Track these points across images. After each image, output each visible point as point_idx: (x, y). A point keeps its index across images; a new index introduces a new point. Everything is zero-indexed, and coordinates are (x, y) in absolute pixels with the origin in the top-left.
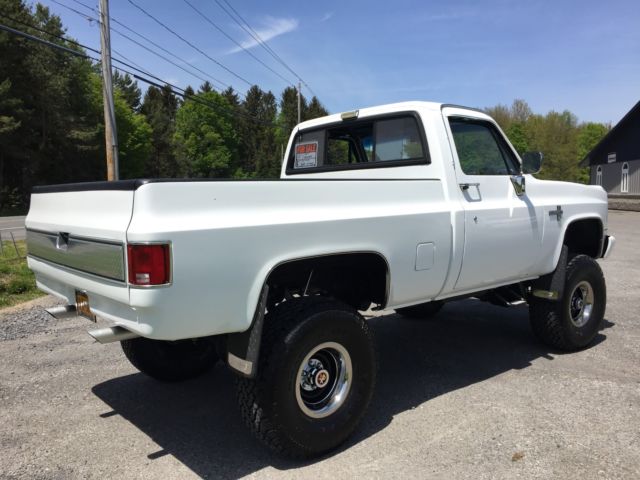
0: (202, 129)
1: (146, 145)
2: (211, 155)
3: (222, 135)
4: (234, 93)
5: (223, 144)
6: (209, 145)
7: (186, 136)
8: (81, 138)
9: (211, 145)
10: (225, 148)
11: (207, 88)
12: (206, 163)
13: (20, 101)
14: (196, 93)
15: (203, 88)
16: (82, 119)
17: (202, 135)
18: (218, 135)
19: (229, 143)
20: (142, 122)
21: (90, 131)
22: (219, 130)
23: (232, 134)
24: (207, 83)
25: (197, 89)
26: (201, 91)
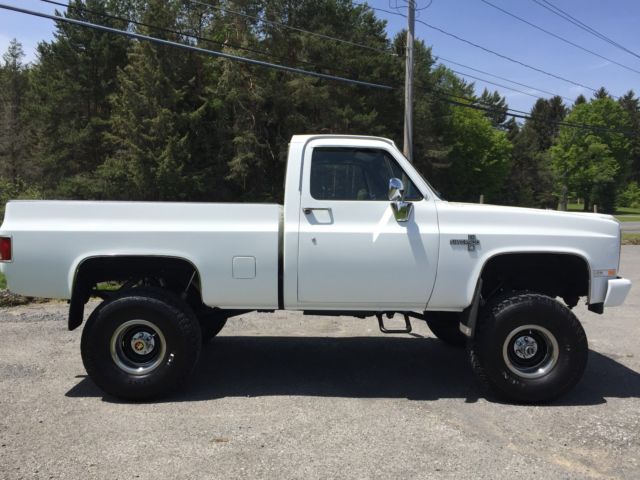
0: (586, 140)
1: (504, 160)
2: (594, 168)
3: (610, 145)
4: (635, 98)
5: (610, 155)
6: (593, 157)
7: (566, 149)
8: (436, 156)
9: (596, 157)
10: (612, 159)
11: (602, 94)
12: (587, 177)
13: (384, 127)
14: (588, 101)
15: (597, 96)
16: (440, 139)
17: (586, 146)
18: (604, 146)
19: (618, 154)
20: (502, 138)
21: (446, 149)
22: (607, 140)
23: (623, 143)
24: (603, 90)
25: (590, 97)
26: (595, 98)
